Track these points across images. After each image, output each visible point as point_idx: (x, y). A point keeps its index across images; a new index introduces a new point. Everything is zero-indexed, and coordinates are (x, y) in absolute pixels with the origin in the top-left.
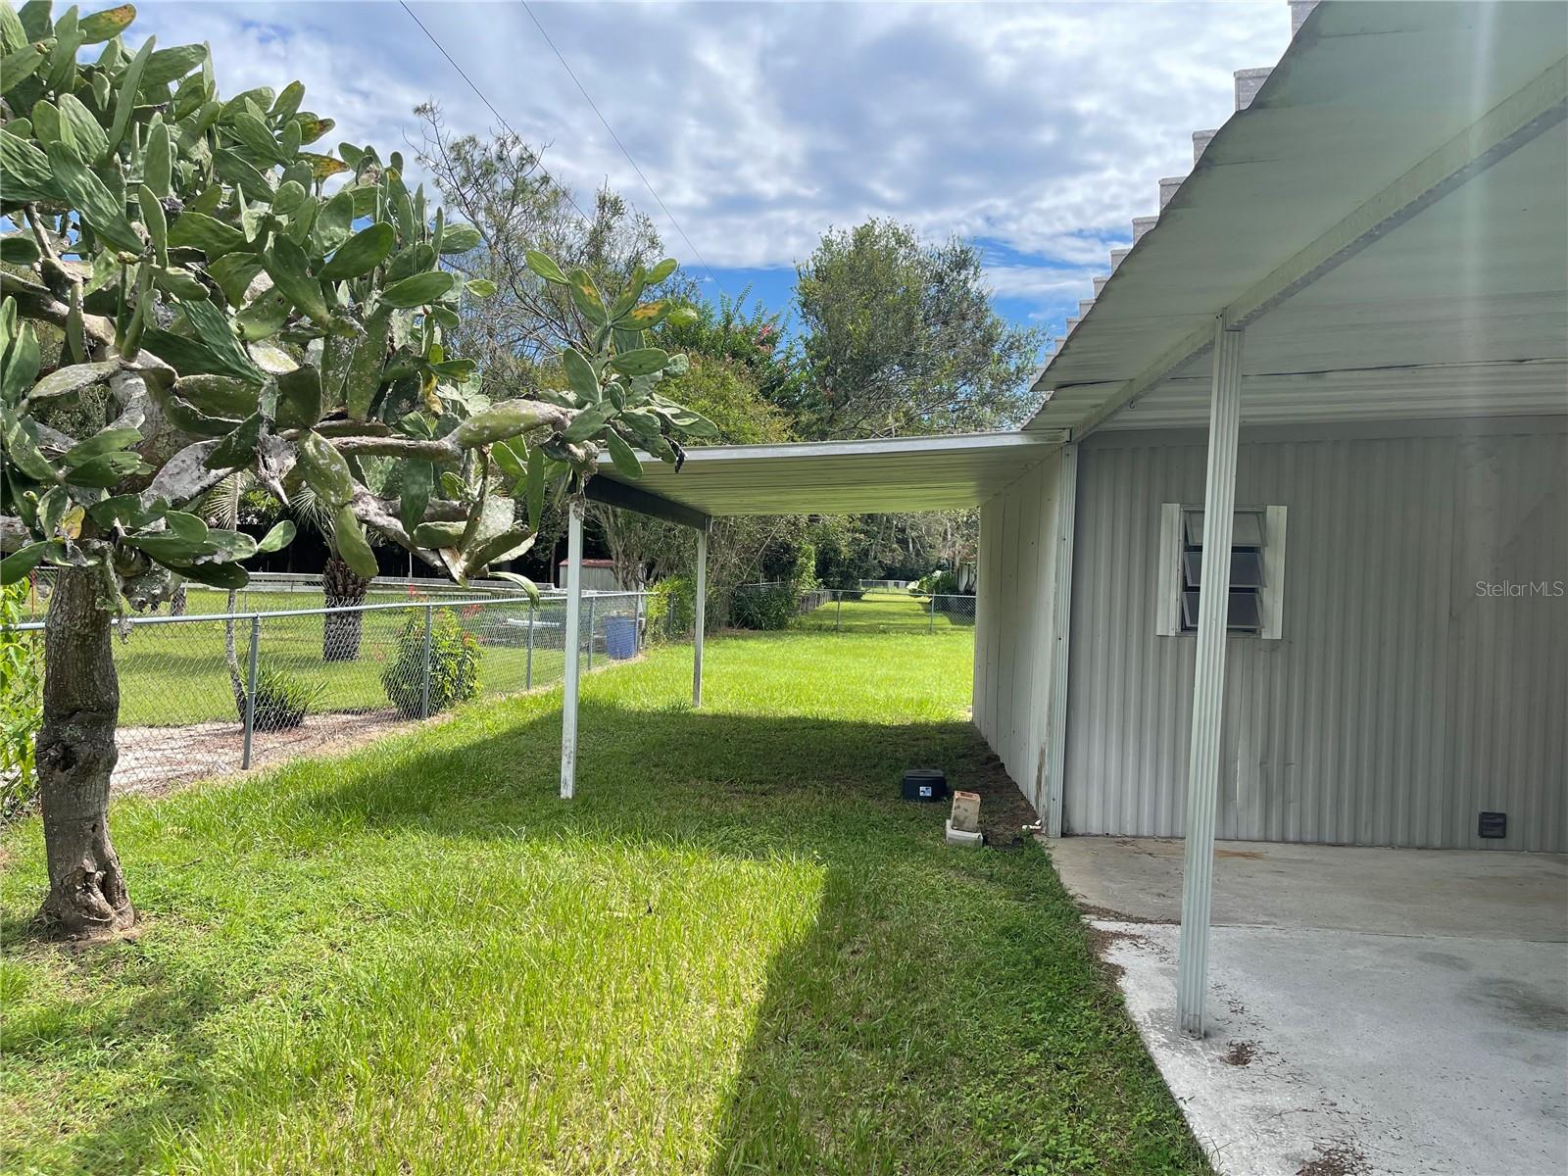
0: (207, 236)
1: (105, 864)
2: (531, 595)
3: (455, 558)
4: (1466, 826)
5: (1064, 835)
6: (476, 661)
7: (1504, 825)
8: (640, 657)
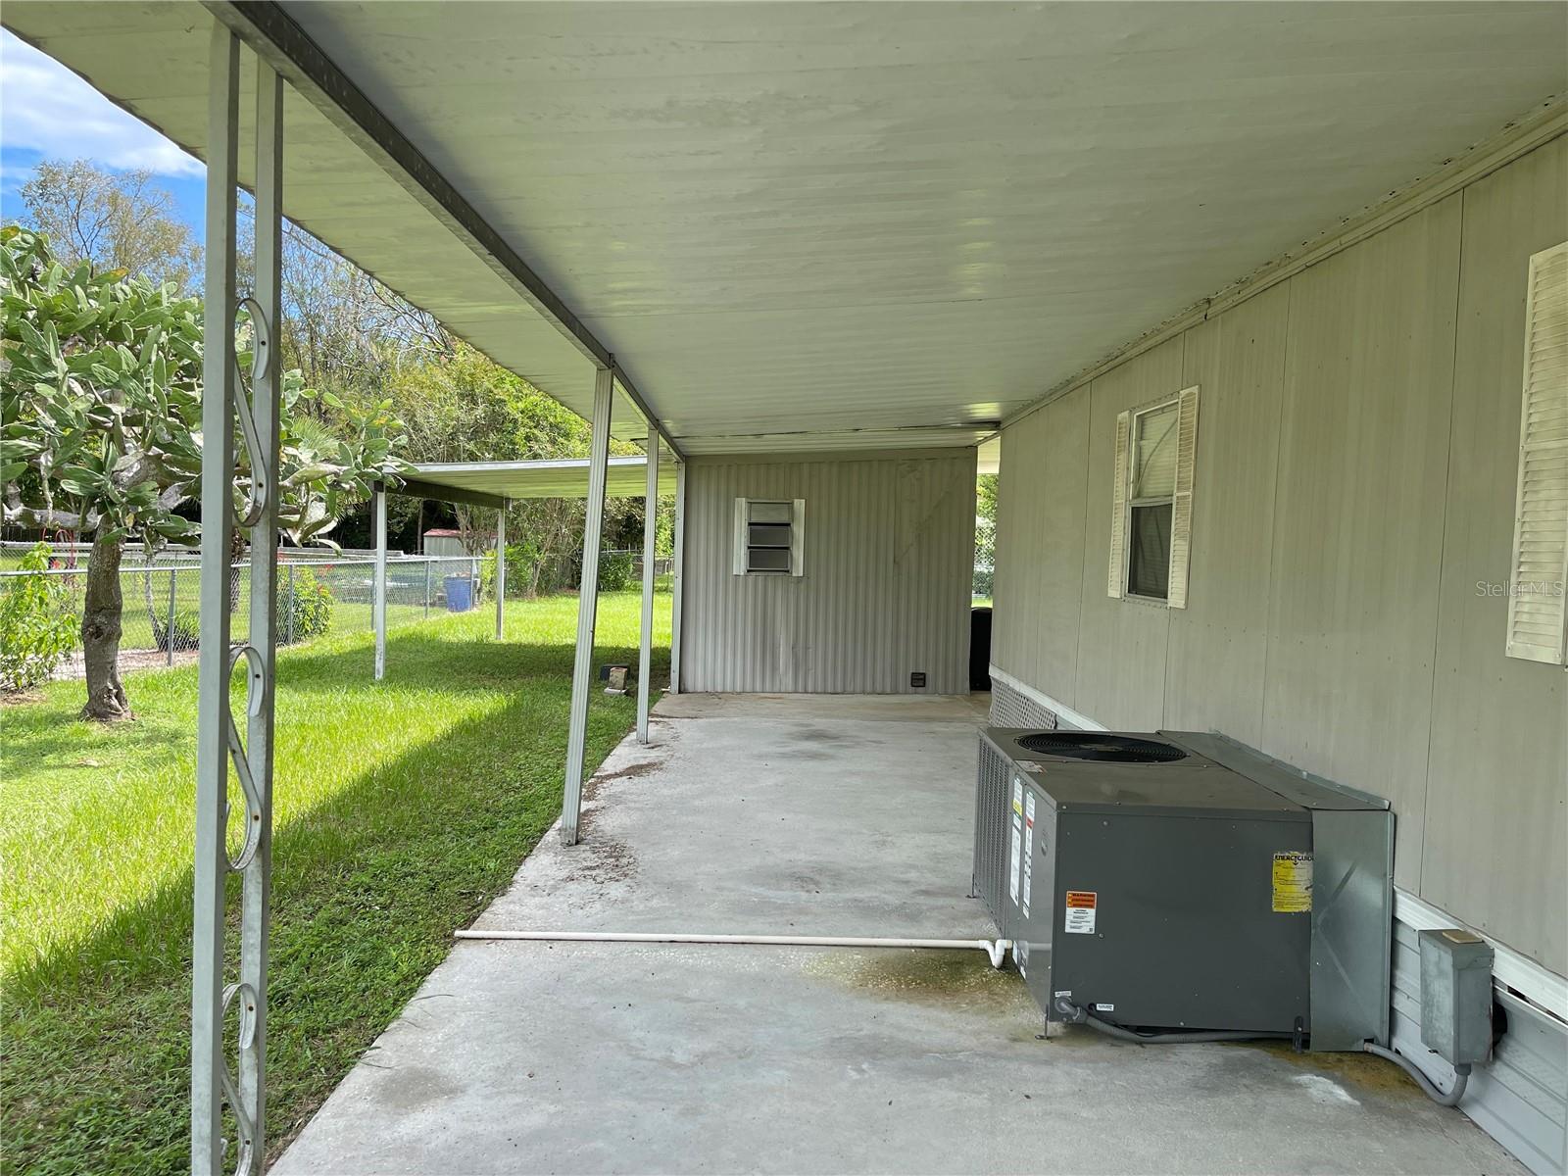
0: (180, 399)
1: (117, 686)
2: (337, 552)
3: (295, 533)
4: (904, 681)
5: (680, 692)
6: (329, 607)
7: (924, 680)
8: (475, 610)
